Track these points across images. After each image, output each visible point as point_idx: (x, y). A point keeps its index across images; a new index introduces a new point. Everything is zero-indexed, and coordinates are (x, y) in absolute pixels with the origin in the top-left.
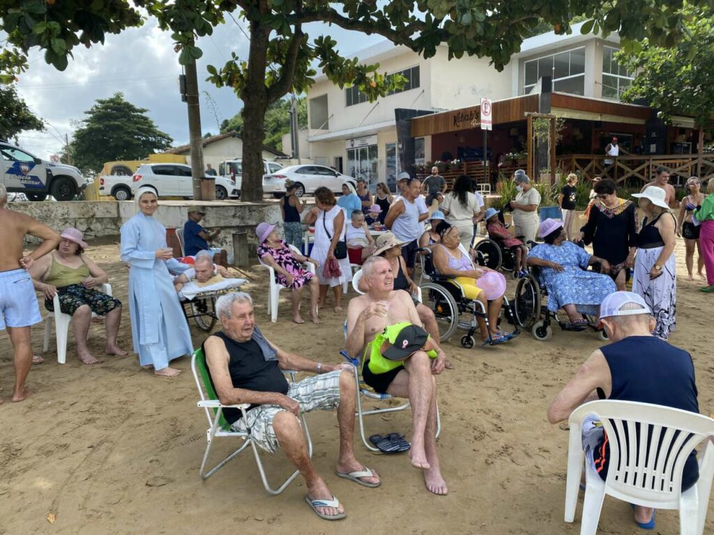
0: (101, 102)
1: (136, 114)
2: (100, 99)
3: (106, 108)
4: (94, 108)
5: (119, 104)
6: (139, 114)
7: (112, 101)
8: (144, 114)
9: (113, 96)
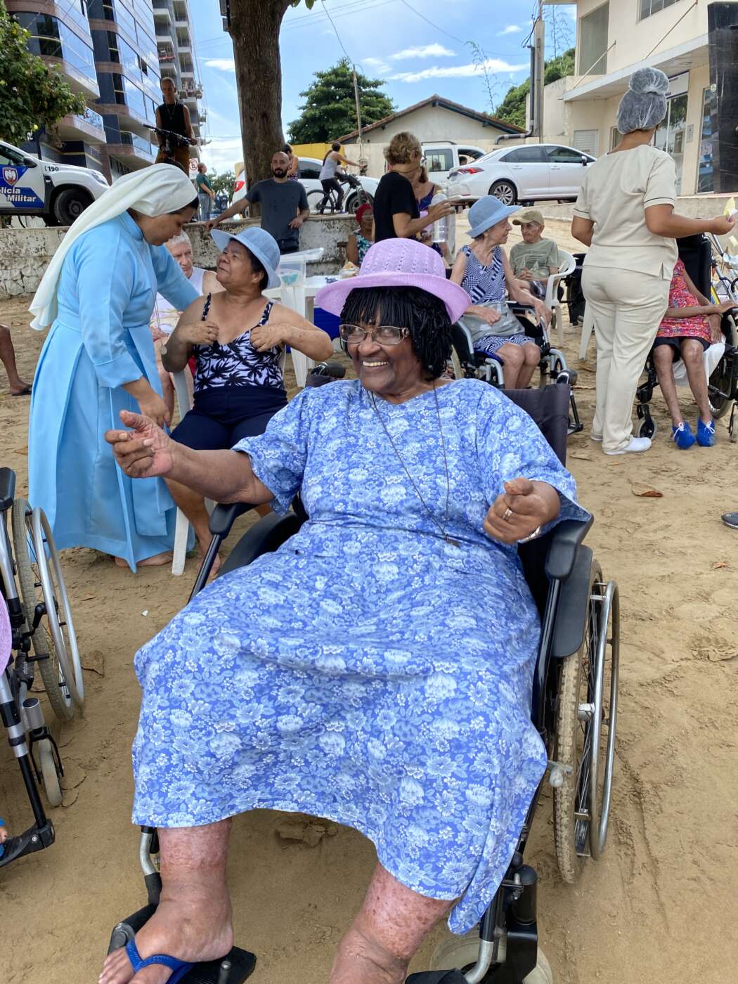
0: (321, 76)
1: (367, 89)
2: (319, 71)
3: (327, 84)
4: (313, 87)
5: (344, 75)
6: (372, 89)
7: (335, 72)
8: (379, 90)
9: (336, 65)
